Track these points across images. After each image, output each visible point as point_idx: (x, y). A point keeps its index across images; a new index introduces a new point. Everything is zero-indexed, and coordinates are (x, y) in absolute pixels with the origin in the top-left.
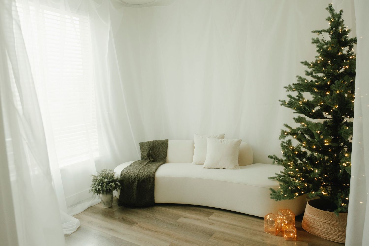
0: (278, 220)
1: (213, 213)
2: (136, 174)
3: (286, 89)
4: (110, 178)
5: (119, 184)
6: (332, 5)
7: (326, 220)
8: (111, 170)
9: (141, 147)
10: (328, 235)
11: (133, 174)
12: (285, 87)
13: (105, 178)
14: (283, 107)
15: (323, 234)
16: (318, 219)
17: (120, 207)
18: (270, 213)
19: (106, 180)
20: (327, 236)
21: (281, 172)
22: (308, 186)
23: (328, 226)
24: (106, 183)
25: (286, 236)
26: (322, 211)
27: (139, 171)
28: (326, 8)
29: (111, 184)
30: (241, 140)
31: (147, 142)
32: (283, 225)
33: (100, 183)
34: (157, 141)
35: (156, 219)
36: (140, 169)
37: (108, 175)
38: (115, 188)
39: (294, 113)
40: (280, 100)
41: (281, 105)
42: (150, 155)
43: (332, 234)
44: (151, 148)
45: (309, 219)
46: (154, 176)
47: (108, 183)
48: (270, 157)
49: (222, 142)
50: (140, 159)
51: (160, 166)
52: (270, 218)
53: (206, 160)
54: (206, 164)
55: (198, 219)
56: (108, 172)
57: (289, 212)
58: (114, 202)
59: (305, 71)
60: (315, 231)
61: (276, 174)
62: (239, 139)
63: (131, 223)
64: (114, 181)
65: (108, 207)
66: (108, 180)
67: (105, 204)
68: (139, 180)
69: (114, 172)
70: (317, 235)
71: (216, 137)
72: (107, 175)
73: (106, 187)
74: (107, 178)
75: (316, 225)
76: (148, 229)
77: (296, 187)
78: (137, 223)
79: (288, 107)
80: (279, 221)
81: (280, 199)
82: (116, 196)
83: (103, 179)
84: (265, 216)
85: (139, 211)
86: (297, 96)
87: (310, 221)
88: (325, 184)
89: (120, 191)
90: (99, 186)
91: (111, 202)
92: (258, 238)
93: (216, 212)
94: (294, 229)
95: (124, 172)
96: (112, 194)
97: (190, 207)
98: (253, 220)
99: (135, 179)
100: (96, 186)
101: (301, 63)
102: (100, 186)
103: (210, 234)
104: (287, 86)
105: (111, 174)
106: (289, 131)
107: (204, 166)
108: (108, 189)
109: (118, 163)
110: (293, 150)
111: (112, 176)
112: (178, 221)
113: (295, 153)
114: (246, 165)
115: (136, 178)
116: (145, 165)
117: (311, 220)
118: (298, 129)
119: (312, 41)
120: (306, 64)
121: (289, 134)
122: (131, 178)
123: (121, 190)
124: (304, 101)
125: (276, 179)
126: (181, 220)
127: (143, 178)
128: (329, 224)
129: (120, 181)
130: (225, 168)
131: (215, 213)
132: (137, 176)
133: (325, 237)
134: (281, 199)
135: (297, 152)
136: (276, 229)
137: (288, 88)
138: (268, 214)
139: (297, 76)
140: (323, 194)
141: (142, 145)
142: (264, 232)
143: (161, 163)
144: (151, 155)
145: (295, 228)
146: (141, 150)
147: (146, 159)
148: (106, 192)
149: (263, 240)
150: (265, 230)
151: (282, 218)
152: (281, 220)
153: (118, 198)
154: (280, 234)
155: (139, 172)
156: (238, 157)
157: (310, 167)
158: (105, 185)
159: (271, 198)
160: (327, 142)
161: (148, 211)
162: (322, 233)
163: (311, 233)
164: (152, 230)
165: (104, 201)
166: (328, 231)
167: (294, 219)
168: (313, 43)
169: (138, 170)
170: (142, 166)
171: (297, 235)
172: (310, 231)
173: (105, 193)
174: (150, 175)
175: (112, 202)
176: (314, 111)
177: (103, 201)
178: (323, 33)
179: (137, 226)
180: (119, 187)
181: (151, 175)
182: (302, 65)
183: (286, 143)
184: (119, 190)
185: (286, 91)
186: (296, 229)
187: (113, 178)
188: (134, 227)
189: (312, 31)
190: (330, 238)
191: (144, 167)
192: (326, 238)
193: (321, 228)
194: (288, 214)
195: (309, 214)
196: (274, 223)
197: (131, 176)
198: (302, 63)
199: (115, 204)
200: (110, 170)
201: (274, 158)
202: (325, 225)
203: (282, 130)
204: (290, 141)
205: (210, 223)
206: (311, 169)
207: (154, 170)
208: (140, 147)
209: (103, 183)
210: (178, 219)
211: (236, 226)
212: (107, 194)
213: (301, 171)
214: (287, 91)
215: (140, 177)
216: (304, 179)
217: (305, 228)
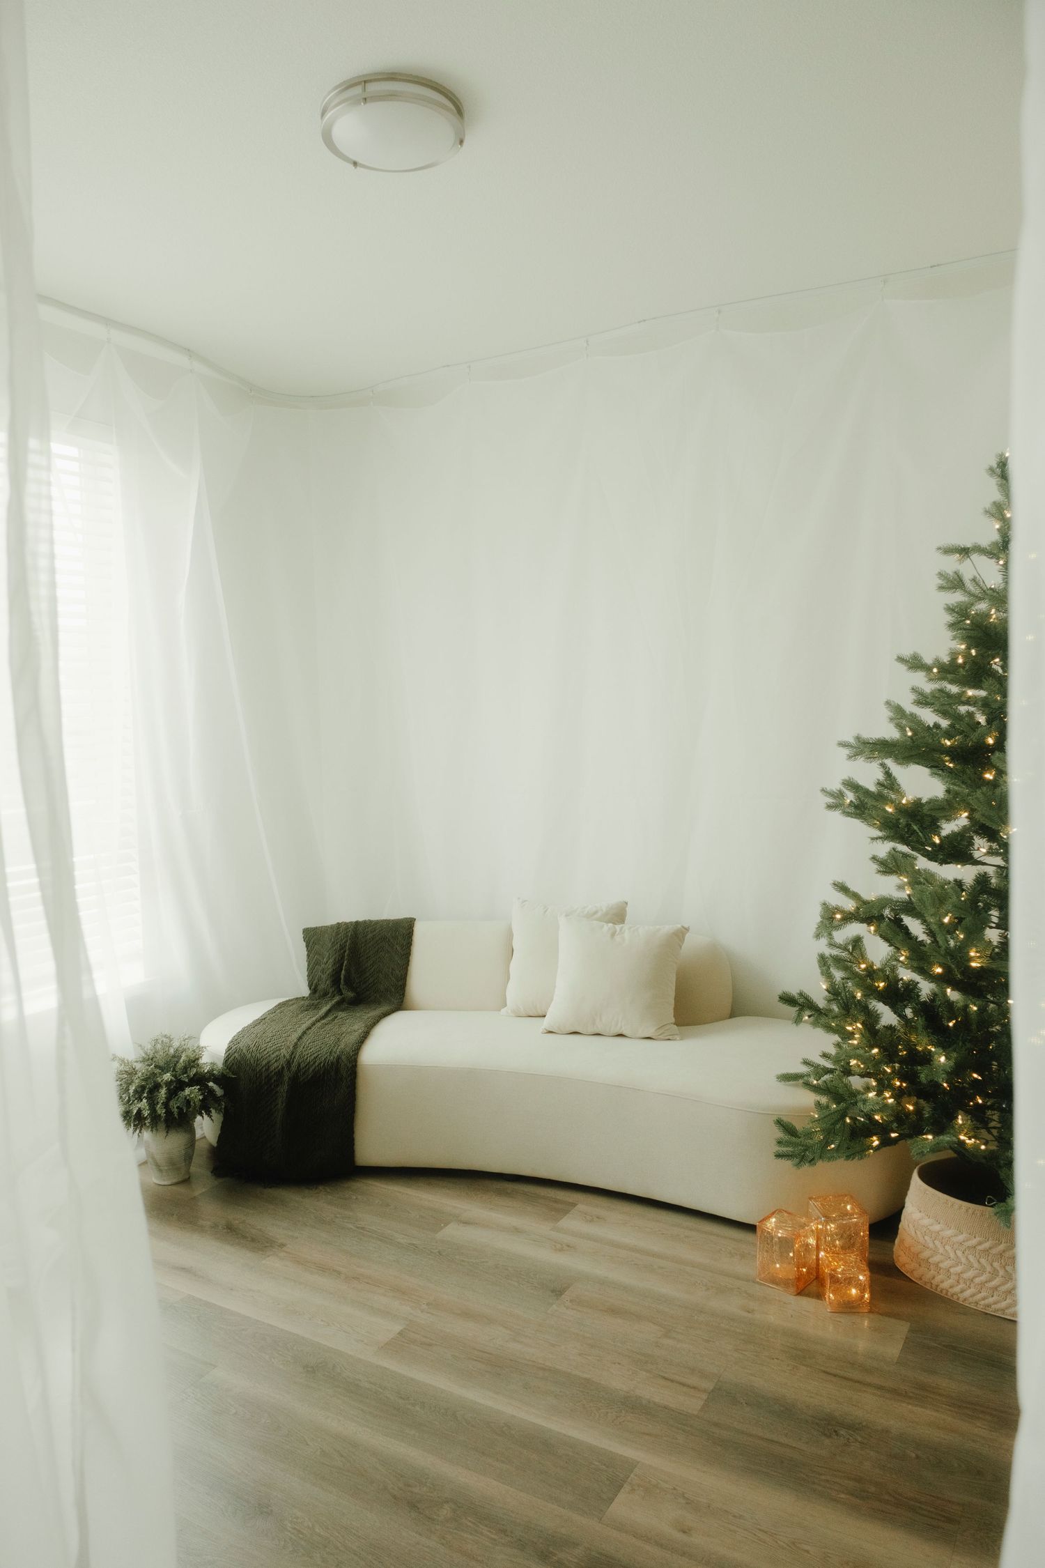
0: (806, 1236)
1: (574, 1205)
2: (283, 1051)
3: (846, 752)
4: (185, 1070)
5: (219, 1091)
6: (1007, 459)
7: (978, 1239)
8: (190, 1038)
9: (307, 946)
10: (983, 1294)
11: (275, 1055)
12: (843, 745)
13: (163, 1069)
14: (836, 815)
15: (965, 1290)
16: (949, 1233)
17: (221, 1180)
18: (780, 1211)
19: (167, 1076)
20: (979, 1296)
21: (825, 1056)
22: (918, 1111)
23: (983, 1261)
24: (169, 1090)
25: (831, 1295)
26: (965, 1204)
27: (299, 1040)
28: (988, 467)
29: (187, 1091)
30: (687, 930)
31: (332, 927)
32: (822, 1254)
33: (143, 1088)
34: (370, 921)
35: (358, 1228)
36: (300, 1032)
37: (177, 1056)
38: (205, 1108)
39: (873, 839)
40: (823, 790)
41: (830, 807)
42: (342, 977)
43: (996, 1288)
44: (349, 949)
45: (918, 1233)
46: (356, 1061)
47: (176, 1087)
48: (787, 999)
49: (613, 935)
50: (305, 991)
51: (378, 1021)
52: (778, 1227)
53: (553, 1003)
54: (556, 1014)
55: (517, 1231)
56: (176, 1044)
57: (849, 1207)
58: (196, 1160)
59: (914, 690)
60: (939, 1278)
61: (806, 1063)
62: (679, 926)
63: (260, 1244)
64: (200, 1080)
65: (175, 1181)
66: (175, 1076)
67: (160, 1171)
68: (294, 1080)
69: (202, 1044)
70: (944, 1292)
71: (596, 912)
72: (174, 1056)
73: (166, 1105)
74: (174, 1070)
75: (942, 1254)
76: (323, 1269)
77: (869, 1117)
78: (282, 1245)
79: (852, 817)
80: (812, 1241)
81: (812, 1161)
82: (205, 1137)
83: (158, 1071)
84: (760, 1220)
85: (293, 1197)
86: (880, 784)
87: (921, 1240)
88: (980, 1101)
89: (222, 1119)
90: (142, 1100)
91: (185, 1160)
92: (732, 1305)
93: (585, 1204)
94: (861, 1271)
95: (241, 1045)
96: (191, 1131)
97: (487, 1183)
98: (718, 1236)
99: (280, 1073)
100: (129, 1100)
101: (896, 660)
102: (144, 1101)
103: (557, 1288)
104: (852, 741)
105: (189, 1053)
106: (850, 905)
107: (546, 1023)
108: (175, 1111)
109: (216, 1009)
110: (871, 973)
111: (194, 1062)
112: (439, 1235)
113: (876, 984)
114: (700, 1024)
115: (283, 1068)
116: (323, 1018)
117: (926, 1237)
118: (884, 902)
119: (940, 582)
120: (915, 663)
121: (851, 918)
122: (266, 1070)
123: (225, 1116)
124: (904, 801)
125: (801, 1081)
126: (452, 1232)
127: (311, 1069)
128: (986, 1251)
129: (221, 1079)
130: (624, 1033)
131: (581, 1207)
132: (289, 1063)
133: (971, 1299)
134: (813, 1159)
135: (882, 985)
136: (798, 1268)
137: (852, 746)
138: (773, 1213)
139: (888, 703)
140: (964, 1142)
141: (313, 937)
142: (754, 1282)
143: (385, 1008)
144: (345, 976)
145: (864, 1266)
146: (308, 955)
147: (325, 994)
148: (166, 1121)
149: (749, 1312)
150: (760, 1274)
151: (820, 1227)
152: (819, 1235)
153: (215, 1144)
154: (814, 1287)
155: (296, 1046)
156: (673, 994)
157: (925, 1040)
158: (164, 1096)
159: (779, 1156)
160: (979, 957)
161: (330, 1197)
162: (962, 1286)
163: (926, 1283)
164: (339, 1273)
165: (158, 1157)
166: (983, 1278)
167: (864, 1233)
168: (941, 588)
169: (294, 1037)
170: (309, 1023)
171: (872, 1293)
172: (921, 1279)
173: (162, 1126)
174: (339, 1058)
175: (190, 1163)
176: (937, 840)
177: (153, 1158)
178: (975, 557)
179: (282, 1254)
180: (220, 1105)
181: (343, 1057)
182: (903, 668)
183: (845, 949)
184: (217, 1117)
185: (845, 757)
186: (867, 1273)
187: (194, 1071)
188: (273, 1262)
189: (939, 549)
190: (989, 1306)
191: (319, 1024)
192: (977, 1303)
193: (959, 1269)
194: (845, 1214)
195: (917, 1215)
196: (791, 1248)
197: (264, 1063)
198: (901, 659)
199: (200, 1166)
200: (186, 1037)
201: (799, 1004)
202: (971, 1258)
203: (825, 904)
204: (857, 942)
205: (558, 1246)
206: (929, 1047)
207: (353, 1038)
208: (304, 944)
209: (157, 1087)
210: (442, 1228)
211: (654, 1255)
212: (170, 1132)
213: (890, 1054)
214: (850, 757)
215: (302, 1065)
216: (904, 1085)
217: (904, 1265)
